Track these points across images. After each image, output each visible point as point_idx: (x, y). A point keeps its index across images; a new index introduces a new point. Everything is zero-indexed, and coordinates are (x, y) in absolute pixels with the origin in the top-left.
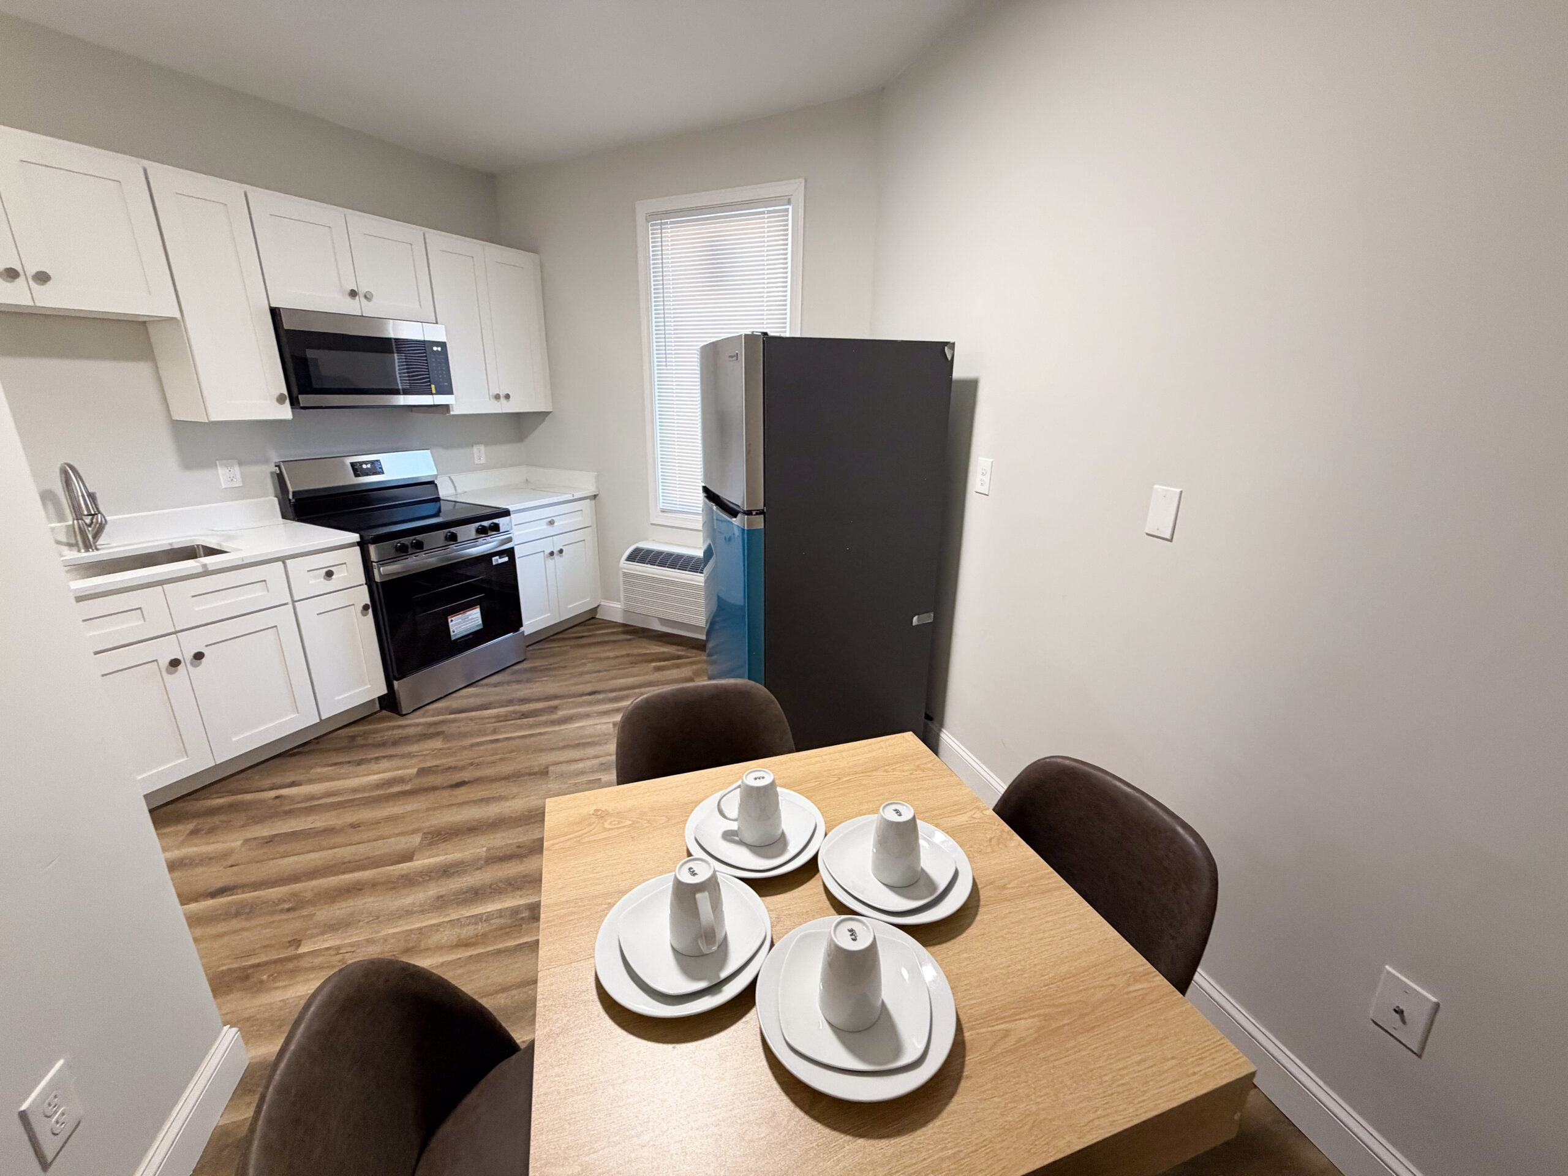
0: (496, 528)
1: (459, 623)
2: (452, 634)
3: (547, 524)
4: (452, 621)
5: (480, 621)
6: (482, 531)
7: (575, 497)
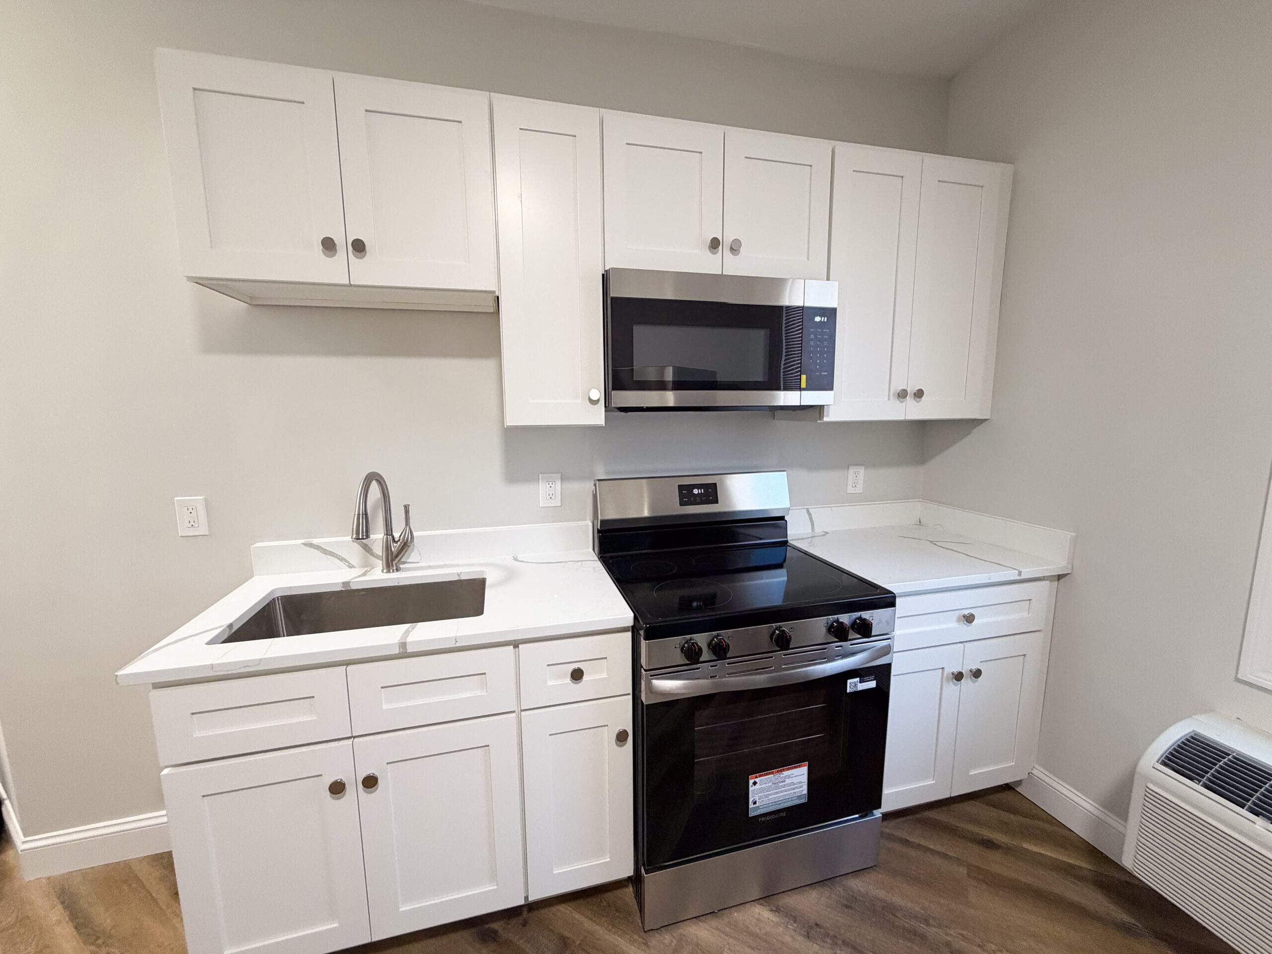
0: (864, 629)
1: (768, 789)
2: (751, 806)
3: (959, 620)
4: (755, 783)
5: (804, 790)
6: (839, 633)
7: (1023, 577)
